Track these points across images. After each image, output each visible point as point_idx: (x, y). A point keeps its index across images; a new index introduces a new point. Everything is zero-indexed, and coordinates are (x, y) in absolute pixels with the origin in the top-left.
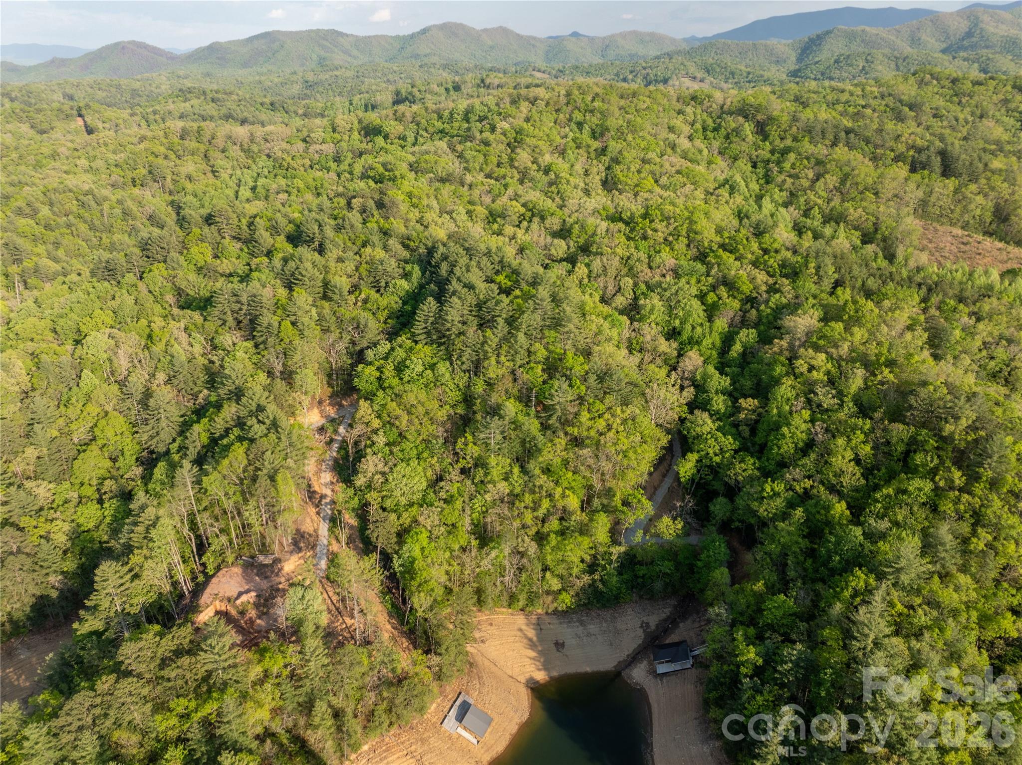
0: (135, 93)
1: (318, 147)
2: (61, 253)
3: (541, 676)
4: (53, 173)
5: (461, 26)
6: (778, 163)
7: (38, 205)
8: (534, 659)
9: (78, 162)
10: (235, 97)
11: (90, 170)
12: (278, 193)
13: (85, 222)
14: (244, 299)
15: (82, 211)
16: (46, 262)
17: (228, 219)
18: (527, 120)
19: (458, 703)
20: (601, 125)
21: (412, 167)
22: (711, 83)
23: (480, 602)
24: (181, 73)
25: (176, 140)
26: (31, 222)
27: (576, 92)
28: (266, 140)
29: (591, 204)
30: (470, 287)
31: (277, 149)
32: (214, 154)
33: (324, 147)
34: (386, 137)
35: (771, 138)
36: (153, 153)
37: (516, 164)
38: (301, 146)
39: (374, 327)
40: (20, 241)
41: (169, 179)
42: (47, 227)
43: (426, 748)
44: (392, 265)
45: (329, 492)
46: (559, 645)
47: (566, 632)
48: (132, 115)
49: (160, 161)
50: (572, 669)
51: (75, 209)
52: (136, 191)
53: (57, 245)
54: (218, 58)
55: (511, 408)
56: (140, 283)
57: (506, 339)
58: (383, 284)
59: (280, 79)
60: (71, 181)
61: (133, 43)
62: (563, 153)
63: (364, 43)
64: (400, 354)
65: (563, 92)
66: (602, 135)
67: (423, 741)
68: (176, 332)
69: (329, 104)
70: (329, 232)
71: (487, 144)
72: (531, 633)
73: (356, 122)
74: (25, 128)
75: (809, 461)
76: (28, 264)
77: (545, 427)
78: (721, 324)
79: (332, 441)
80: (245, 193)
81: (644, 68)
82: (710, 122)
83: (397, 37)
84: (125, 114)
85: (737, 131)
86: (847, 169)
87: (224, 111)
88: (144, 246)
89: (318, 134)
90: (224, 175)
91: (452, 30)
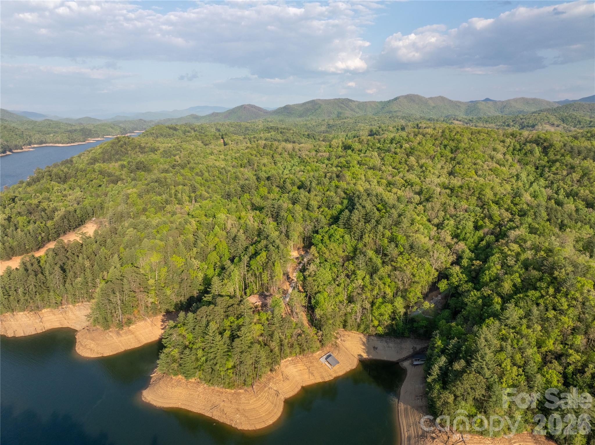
0: (247, 129)
1: (321, 154)
2: (210, 190)
3: (365, 356)
4: (211, 160)
5: (417, 96)
6: (550, 167)
7: (204, 172)
8: (363, 349)
9: (220, 156)
10: (292, 131)
11: (225, 160)
12: (299, 172)
13: (220, 180)
14: (276, 206)
15: (220, 175)
16: (204, 193)
17: (275, 179)
18: (419, 144)
19: (328, 354)
20: (457, 147)
21: (359, 163)
22: (564, 127)
23: (344, 326)
24: (269, 120)
25: (261, 149)
26: (200, 178)
27: (448, 131)
28: (300, 150)
29: (437, 181)
30: (364, 207)
31: (303, 154)
32: (276, 156)
33: (324, 154)
34: (352, 151)
35: (549, 155)
36: (251, 154)
37: (408, 163)
38: (314, 153)
39: (324, 221)
40: (196, 184)
41: (256, 165)
42: (206, 180)
43: (312, 365)
44: (337, 200)
45: (295, 280)
46: (375, 348)
47: (380, 344)
48: (244, 138)
49: (253, 157)
50: (378, 358)
51: (217, 174)
52: (242, 169)
53: (209, 187)
54: (288, 113)
55: (371, 253)
56: (239, 201)
57: (374, 228)
58: (331, 206)
59: (316, 123)
60: (217, 164)
61: (249, 105)
62: (433, 158)
63: (363, 106)
64: (332, 231)
65: (441, 131)
66: (456, 151)
67: (311, 363)
68: (249, 217)
69: (336, 136)
70: (314, 185)
71: (396, 153)
72: (364, 340)
73: (341, 144)
74: (199, 143)
75: (493, 284)
76: (198, 193)
77: (383, 262)
78: (481, 233)
79: (300, 263)
80: (287, 172)
81: (521, 119)
82: (518, 147)
83: (381, 102)
84: (241, 138)
85: (531, 152)
86: (586, 171)
87: (285, 137)
88: (242, 187)
89: (323, 149)
90: (279, 165)
91: (411, 98)
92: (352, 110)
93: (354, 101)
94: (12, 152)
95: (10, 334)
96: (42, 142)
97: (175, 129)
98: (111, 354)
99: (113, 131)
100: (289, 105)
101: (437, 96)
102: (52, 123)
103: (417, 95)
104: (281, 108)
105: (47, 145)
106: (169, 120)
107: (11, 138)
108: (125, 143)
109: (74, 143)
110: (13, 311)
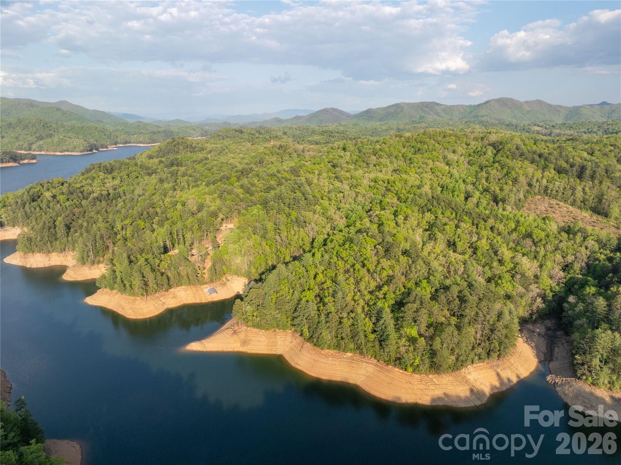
43: (197, 292)
61: (332, 109)
63: (450, 109)
91: (504, 102)
92: (437, 114)
93: (441, 105)
94: (99, 151)
95: (28, 266)
96: (126, 143)
97: (241, 132)
98: (82, 279)
99: (194, 133)
100: (371, 109)
101: (535, 99)
102: (141, 124)
103: (511, 99)
104: (364, 112)
105: (131, 145)
106: (254, 123)
107: (100, 138)
108: (178, 144)
109: (154, 143)
110: (33, 252)
